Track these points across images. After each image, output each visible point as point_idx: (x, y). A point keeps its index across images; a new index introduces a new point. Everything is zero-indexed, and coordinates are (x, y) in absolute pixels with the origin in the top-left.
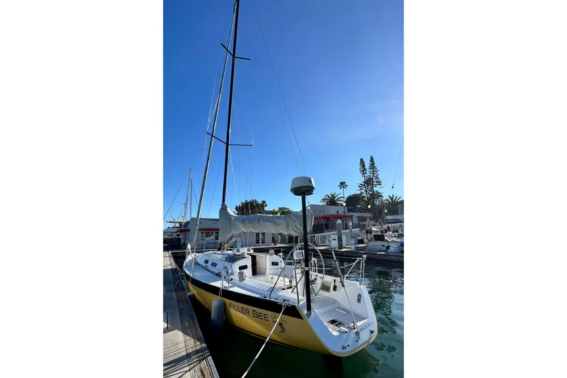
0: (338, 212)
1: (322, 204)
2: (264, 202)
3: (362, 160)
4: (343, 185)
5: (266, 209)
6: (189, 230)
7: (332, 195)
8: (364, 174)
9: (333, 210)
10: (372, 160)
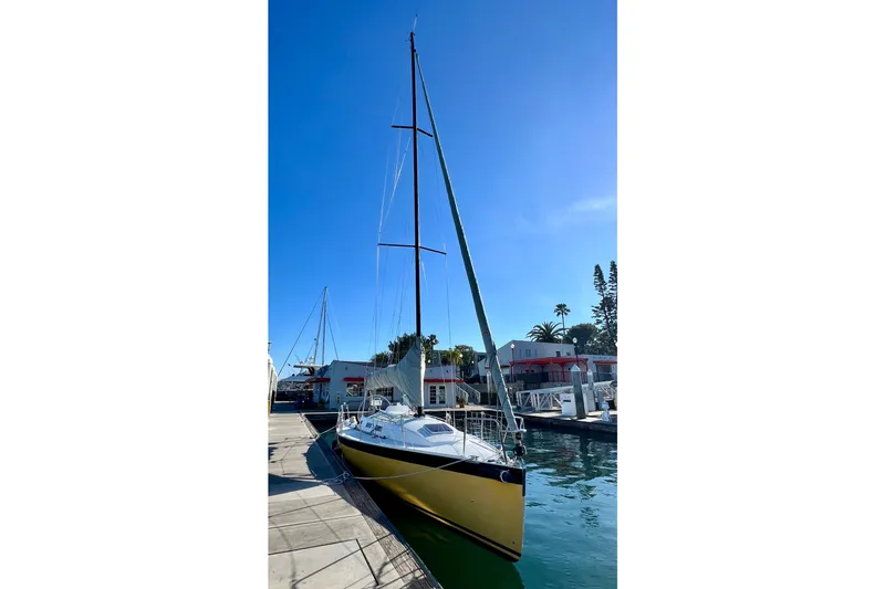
0: (558, 353)
1: (529, 340)
2: (433, 337)
3: (597, 267)
4: (562, 309)
5: (435, 348)
6: (328, 380)
7: (546, 326)
8: (601, 290)
9: (550, 351)
10: (614, 267)
